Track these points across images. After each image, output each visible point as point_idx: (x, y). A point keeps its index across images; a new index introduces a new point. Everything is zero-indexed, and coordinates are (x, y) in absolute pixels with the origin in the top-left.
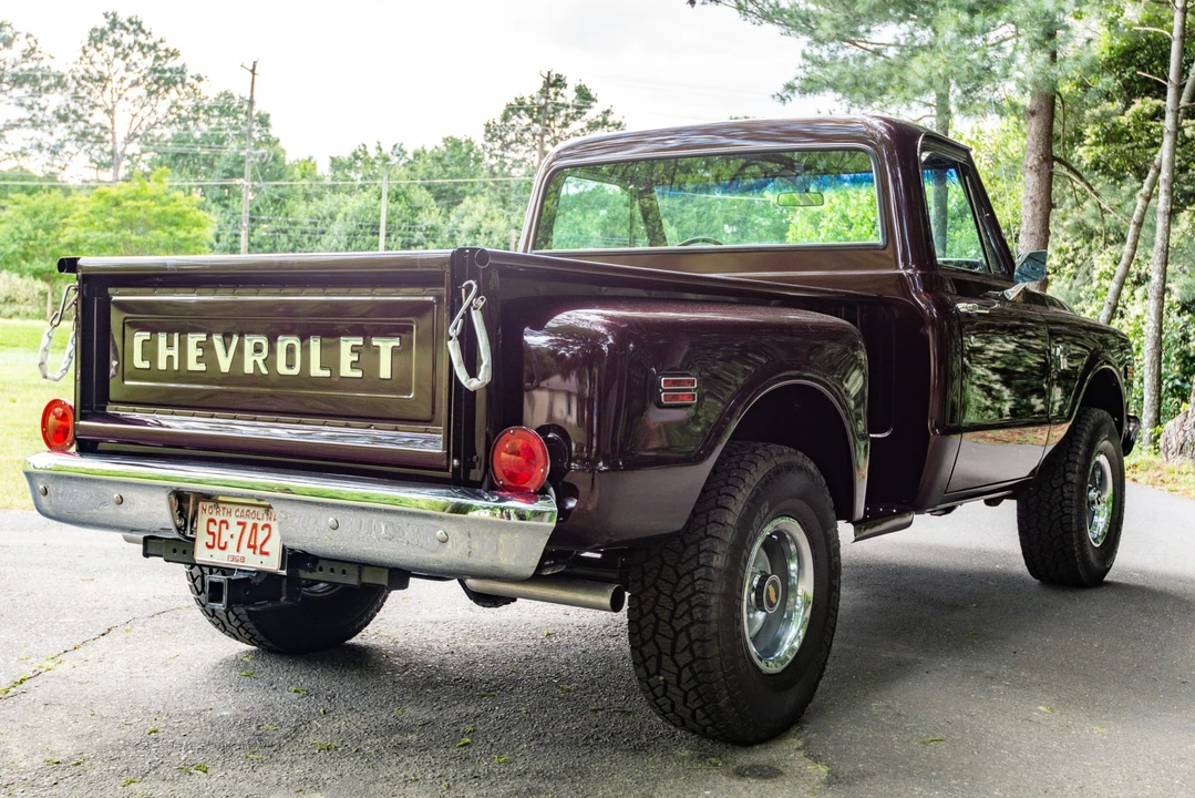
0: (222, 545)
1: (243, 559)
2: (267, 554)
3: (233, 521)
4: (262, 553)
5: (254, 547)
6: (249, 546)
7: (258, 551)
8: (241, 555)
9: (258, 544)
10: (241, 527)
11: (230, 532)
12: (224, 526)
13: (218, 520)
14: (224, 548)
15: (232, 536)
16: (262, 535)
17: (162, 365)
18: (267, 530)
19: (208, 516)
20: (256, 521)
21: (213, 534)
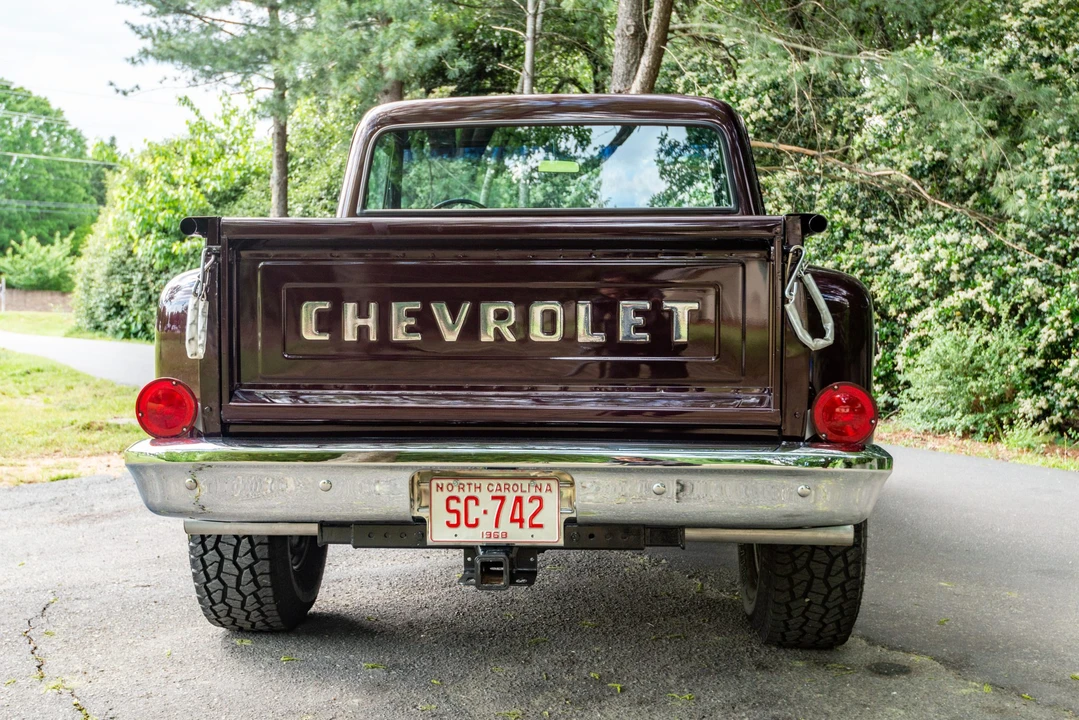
0: (472, 521)
1: (505, 535)
2: (541, 526)
3: (484, 496)
4: (532, 526)
5: (521, 521)
6: (513, 520)
7: (526, 524)
8: (500, 530)
9: (526, 517)
10: (499, 502)
11: (481, 508)
12: (472, 503)
13: (463, 496)
14: (475, 525)
15: (485, 512)
16: (529, 509)
17: (350, 336)
18: (536, 503)
19: (446, 494)
20: (519, 494)
21: (457, 512)
